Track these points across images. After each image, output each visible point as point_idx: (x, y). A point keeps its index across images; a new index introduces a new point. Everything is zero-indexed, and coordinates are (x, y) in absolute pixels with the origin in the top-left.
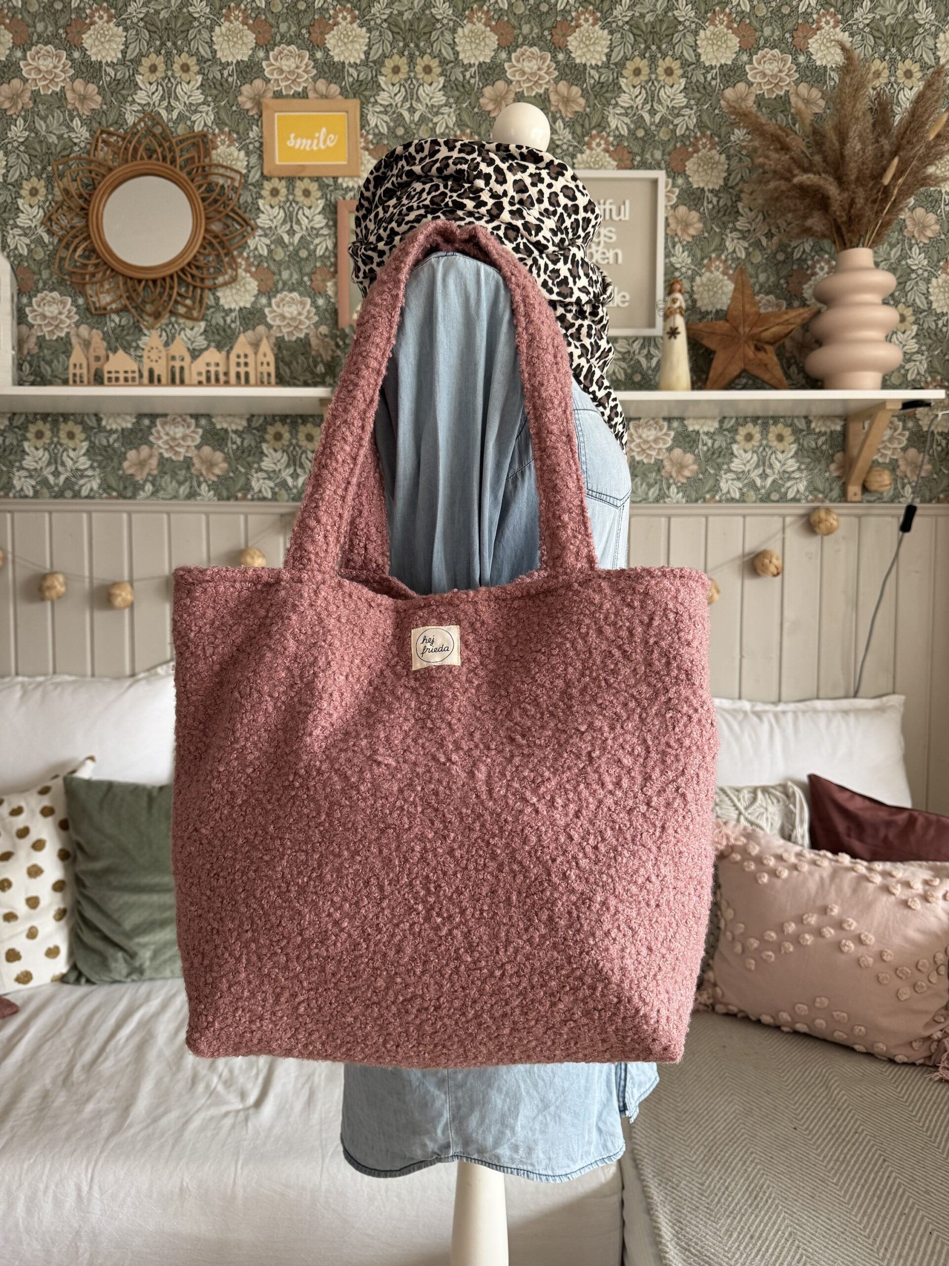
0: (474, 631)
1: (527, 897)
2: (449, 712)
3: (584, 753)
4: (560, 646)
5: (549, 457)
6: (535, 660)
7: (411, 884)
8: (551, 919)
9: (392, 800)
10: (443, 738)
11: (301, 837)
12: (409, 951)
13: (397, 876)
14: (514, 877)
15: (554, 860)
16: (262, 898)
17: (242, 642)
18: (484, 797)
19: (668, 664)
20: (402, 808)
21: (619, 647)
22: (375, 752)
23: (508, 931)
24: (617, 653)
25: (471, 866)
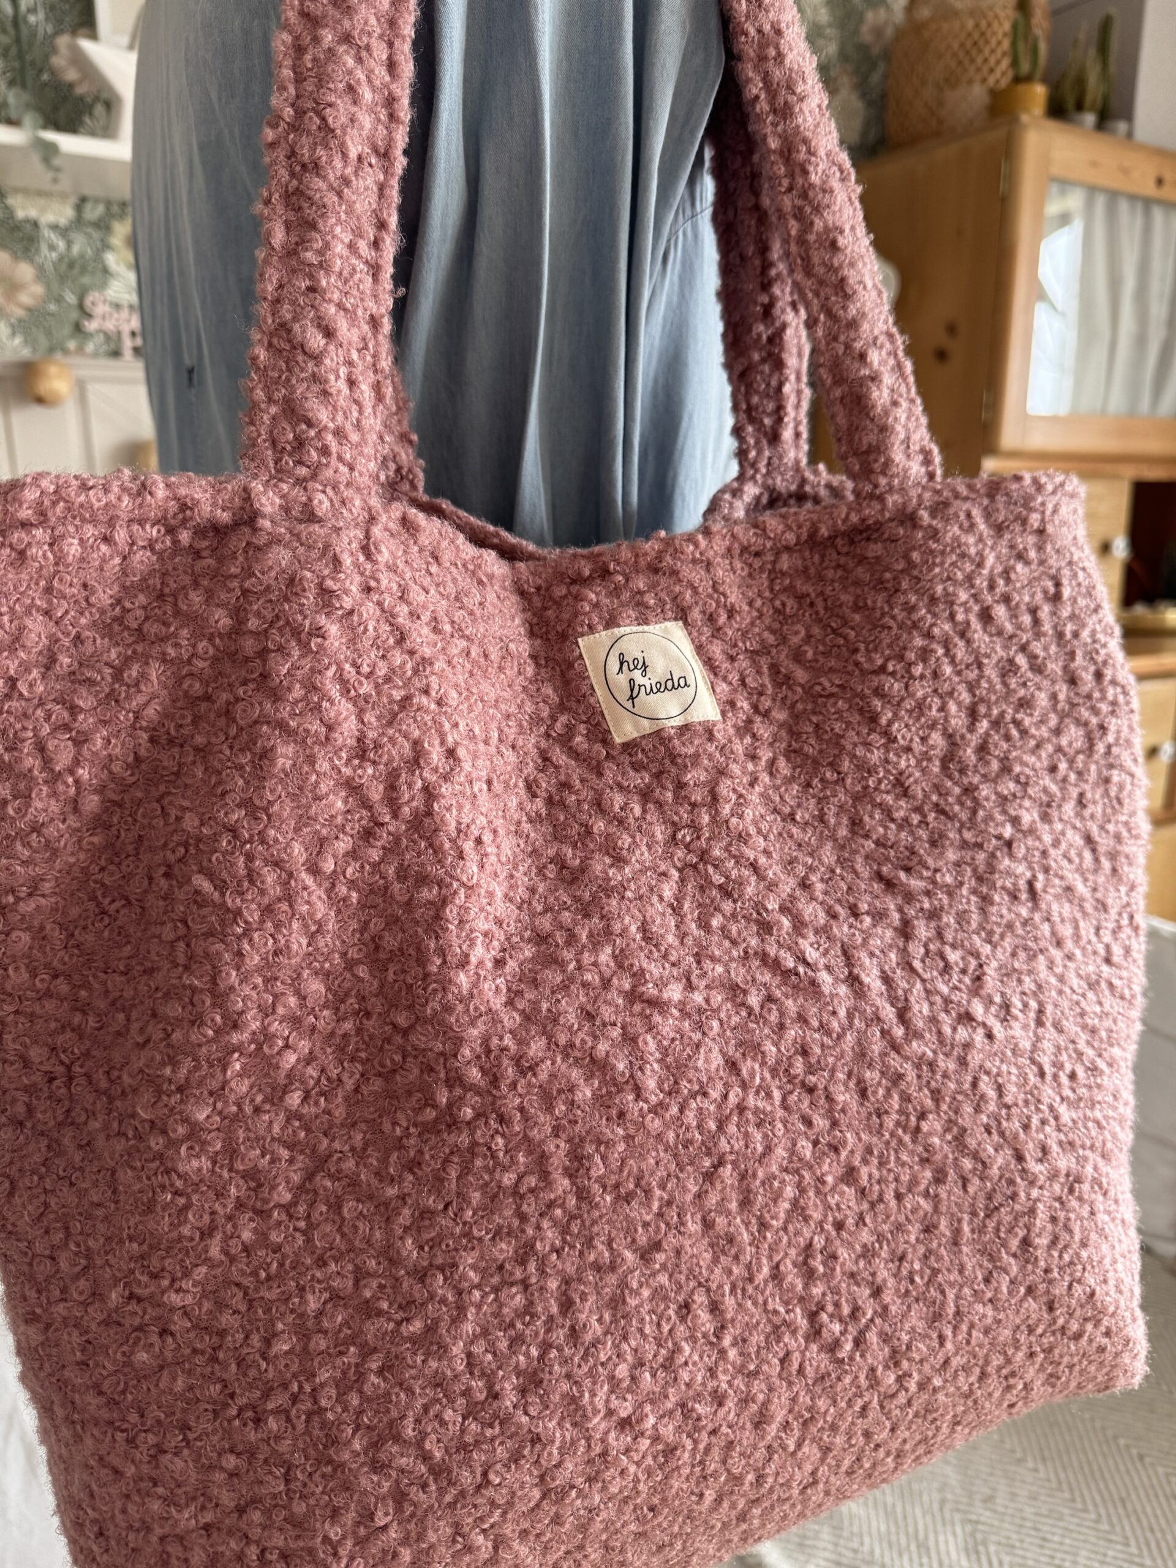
0: (717, 632)
1: (987, 1216)
2: (743, 838)
3: (1022, 884)
4: (925, 654)
5: (817, 209)
6: (879, 692)
7: (776, 1275)
8: (1026, 1242)
9: (715, 1094)
10: (759, 907)
11: (505, 1249)
12: (780, 1416)
13: (749, 1267)
14: (964, 1187)
15: (1026, 1127)
16: (423, 1436)
17: (166, 715)
18: (899, 1032)
19: (1099, 675)
20: (741, 1109)
21: (1023, 648)
22: (639, 976)
23: (958, 1297)
24: (1021, 660)
25: (889, 1195)
